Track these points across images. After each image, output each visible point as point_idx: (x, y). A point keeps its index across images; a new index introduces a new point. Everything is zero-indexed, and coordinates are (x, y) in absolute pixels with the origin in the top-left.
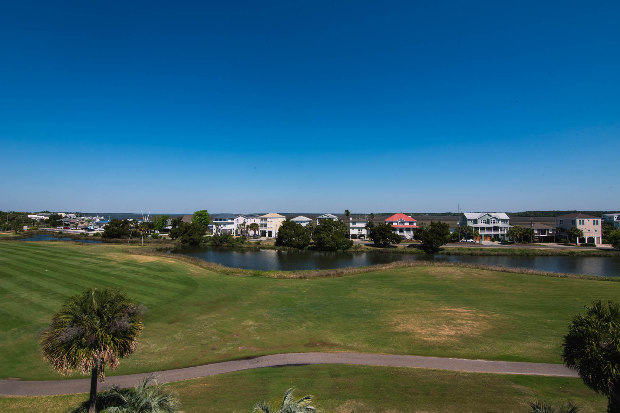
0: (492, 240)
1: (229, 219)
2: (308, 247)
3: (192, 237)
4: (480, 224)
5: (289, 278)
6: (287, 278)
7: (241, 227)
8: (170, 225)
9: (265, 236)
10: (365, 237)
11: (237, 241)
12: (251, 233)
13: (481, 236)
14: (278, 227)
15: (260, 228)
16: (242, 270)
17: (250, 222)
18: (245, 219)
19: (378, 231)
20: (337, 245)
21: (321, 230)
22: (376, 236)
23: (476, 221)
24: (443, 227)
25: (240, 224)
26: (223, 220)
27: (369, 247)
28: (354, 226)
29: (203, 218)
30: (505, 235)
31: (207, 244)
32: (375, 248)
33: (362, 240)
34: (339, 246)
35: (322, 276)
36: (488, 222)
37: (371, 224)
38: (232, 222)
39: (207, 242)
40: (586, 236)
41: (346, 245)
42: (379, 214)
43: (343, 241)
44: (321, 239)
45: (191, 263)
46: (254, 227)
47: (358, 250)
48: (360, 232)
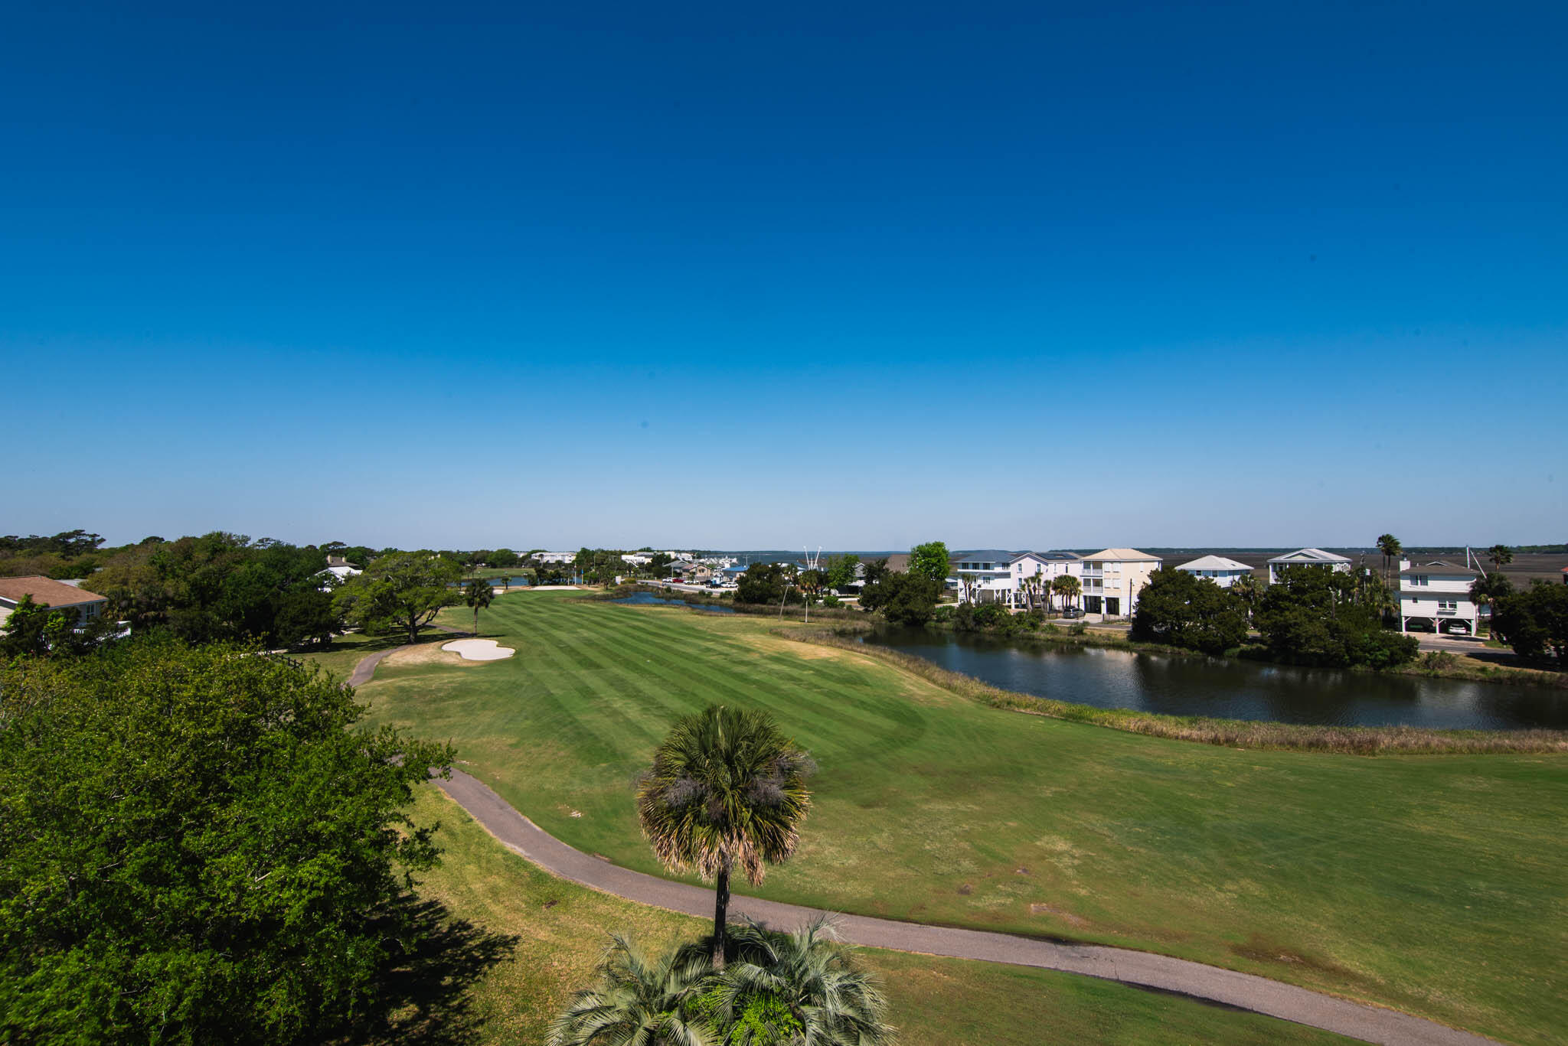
1: (997, 564)
2: (1238, 650)
3: (908, 607)
5: (1177, 738)
6: (1170, 737)
7: (1029, 586)
8: (861, 578)
9: (1099, 612)
10: (1468, 628)
11: (1019, 622)
12: (1058, 601)
14: (1137, 589)
15: (1081, 588)
16: (1034, 699)
17: (1053, 571)
18: (1039, 565)
19: (1532, 608)
20: (1349, 650)
21: (1287, 598)
22: (1525, 625)
25: (1026, 577)
26: (981, 566)
27: (1491, 666)
28: (1420, 588)
29: (934, 560)
31: (945, 625)
32: (1518, 669)
33: (1457, 636)
34: (1360, 653)
35: (1293, 744)
37: (1496, 584)
38: (1006, 571)
39: (944, 620)
41: (1388, 653)
42: (1532, 550)
43: (1372, 638)
44: (1287, 627)
45: (907, 668)
46: (1065, 585)
47: (1440, 672)
48: (1448, 609)
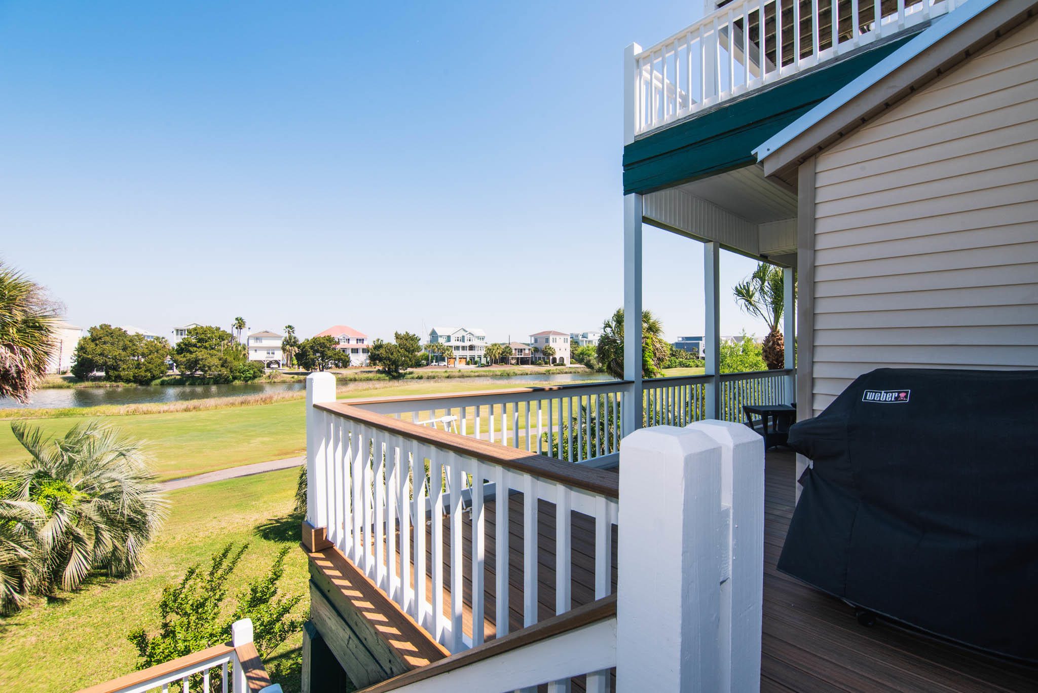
0: (468, 364)
4: (453, 343)
10: (279, 364)
13: (455, 358)
19: (312, 348)
20: (232, 372)
21: (195, 346)
23: (449, 339)
24: (412, 340)
27: (296, 376)
28: (258, 344)
30: (482, 357)
33: (275, 369)
34: (238, 374)
36: (463, 339)
40: (558, 356)
41: (252, 372)
43: (244, 366)
47: (276, 380)
48: (271, 355)
